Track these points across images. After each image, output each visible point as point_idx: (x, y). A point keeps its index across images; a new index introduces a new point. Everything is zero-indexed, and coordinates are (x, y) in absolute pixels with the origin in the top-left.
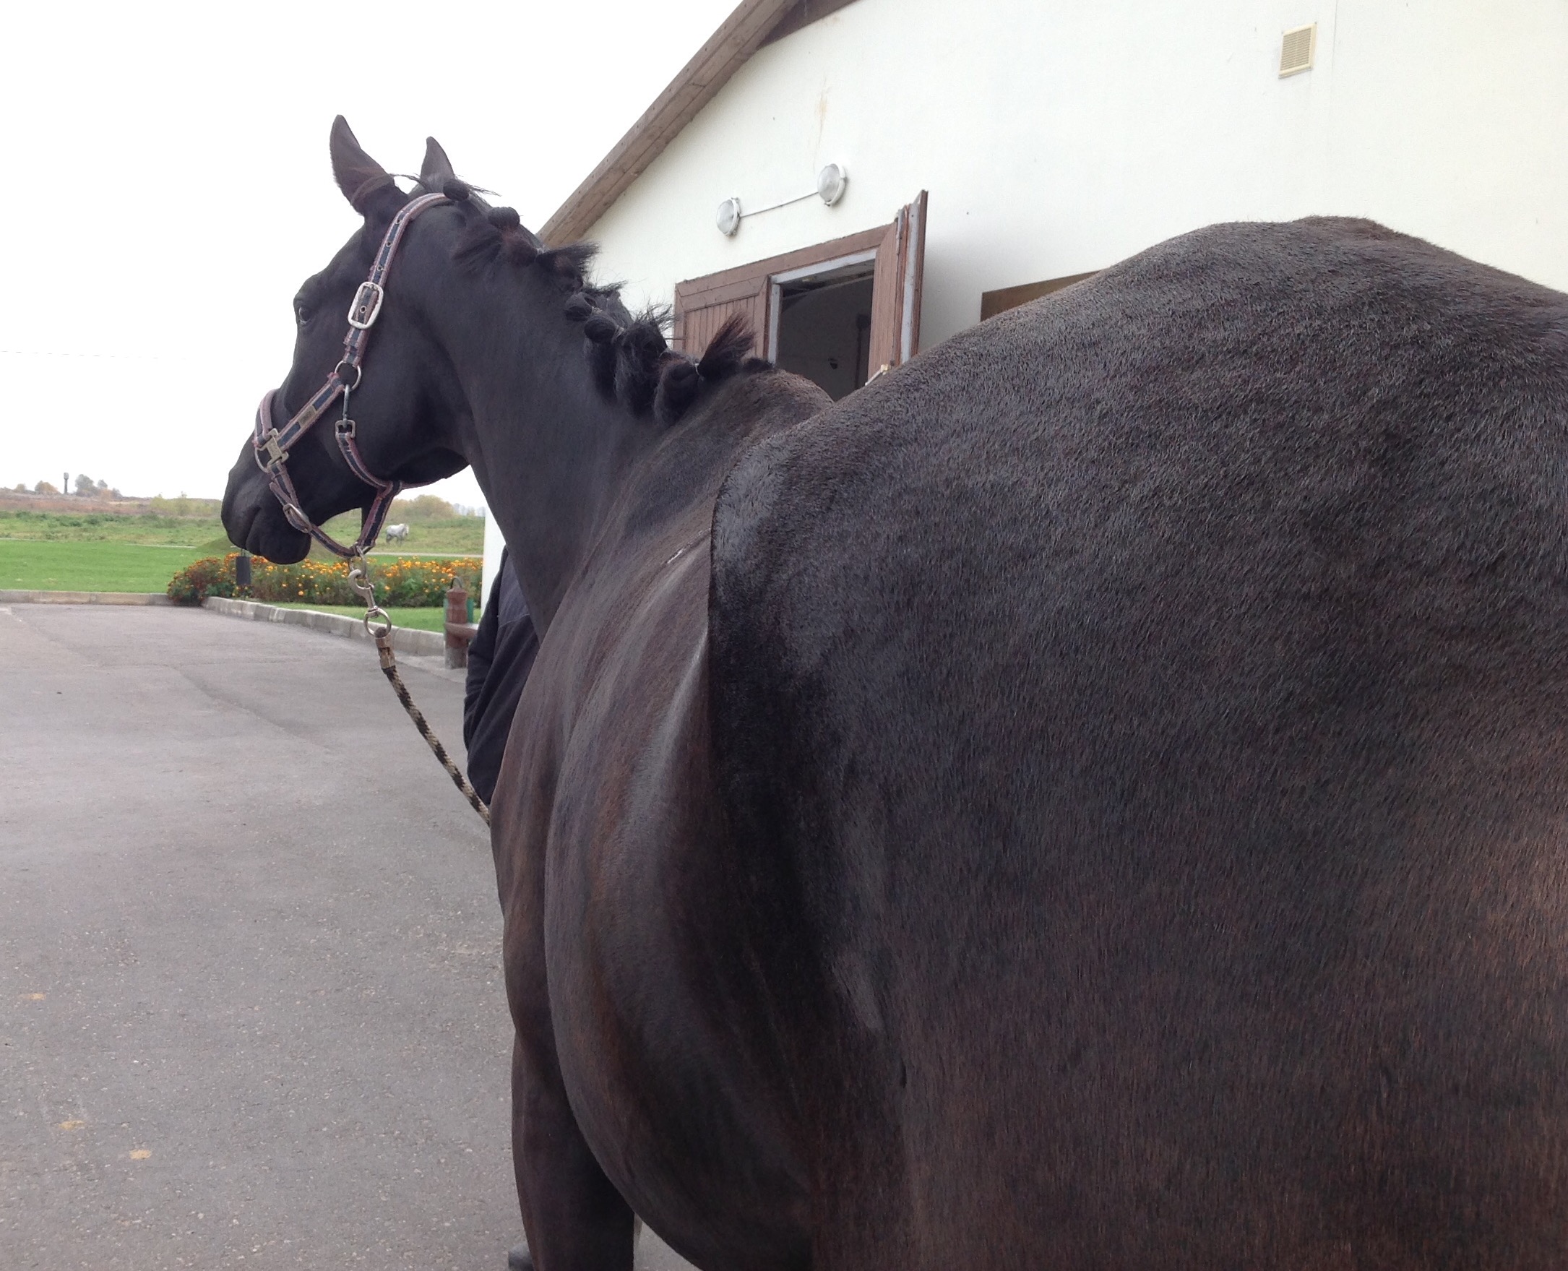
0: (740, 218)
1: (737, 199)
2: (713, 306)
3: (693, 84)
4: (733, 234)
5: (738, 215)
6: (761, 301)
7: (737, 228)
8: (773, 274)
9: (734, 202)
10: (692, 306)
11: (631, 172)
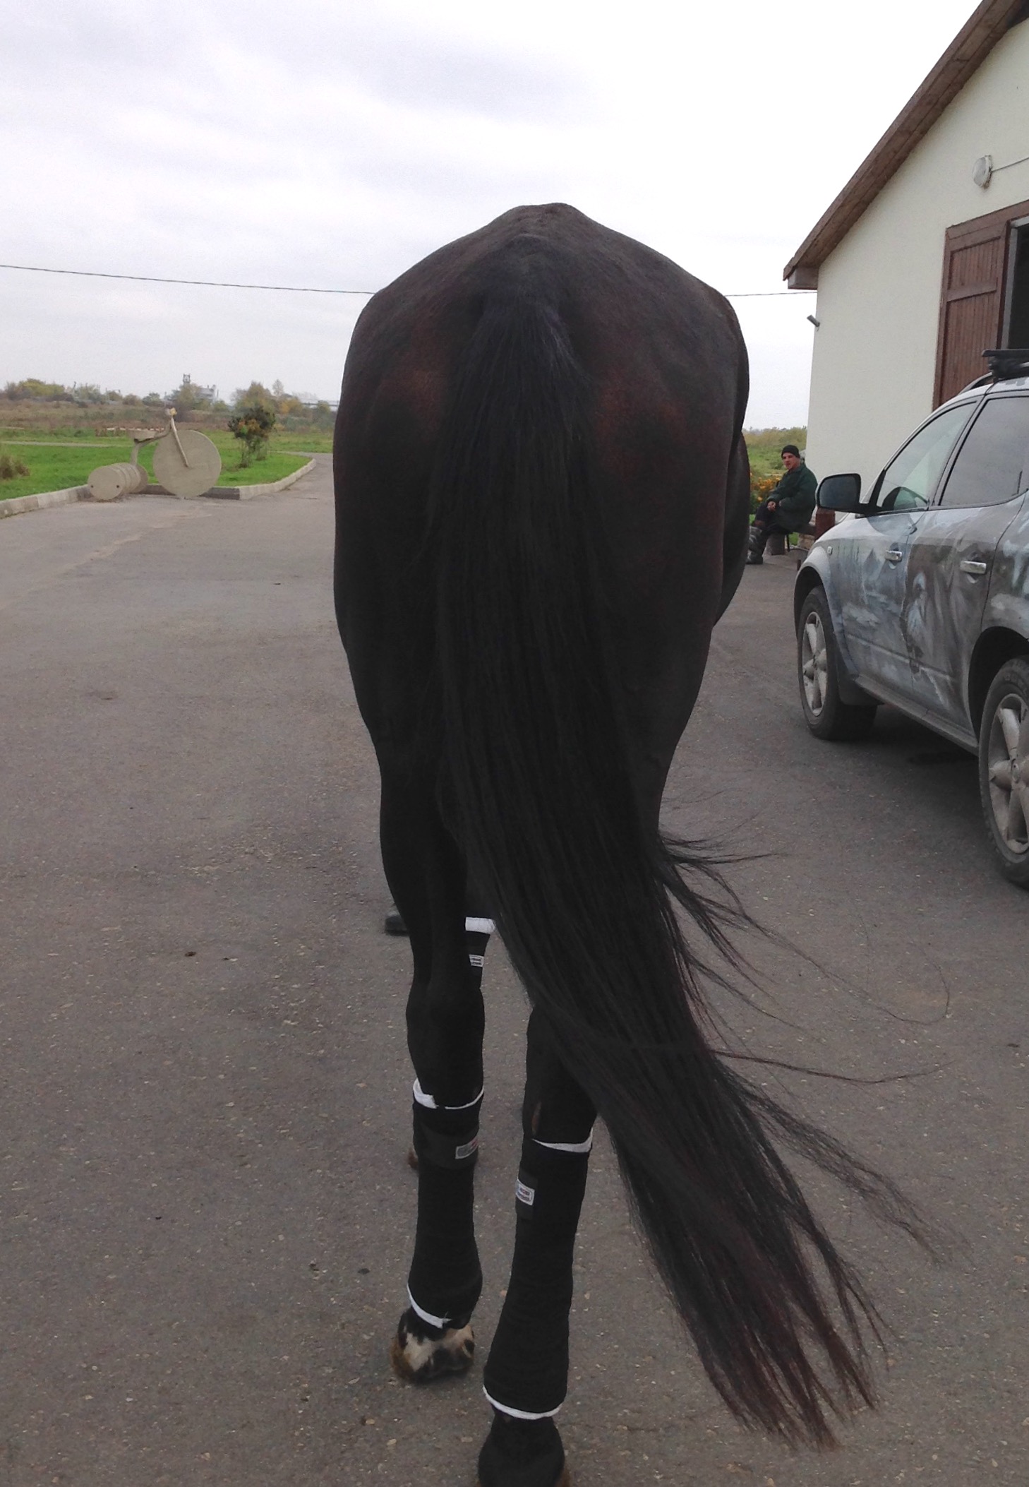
0: (991, 172)
1: (990, 156)
2: (971, 247)
3: (958, 60)
4: (986, 186)
5: (990, 169)
6: (1002, 242)
7: (988, 181)
8: (1013, 220)
9: (987, 159)
10: (957, 247)
11: (916, 133)
